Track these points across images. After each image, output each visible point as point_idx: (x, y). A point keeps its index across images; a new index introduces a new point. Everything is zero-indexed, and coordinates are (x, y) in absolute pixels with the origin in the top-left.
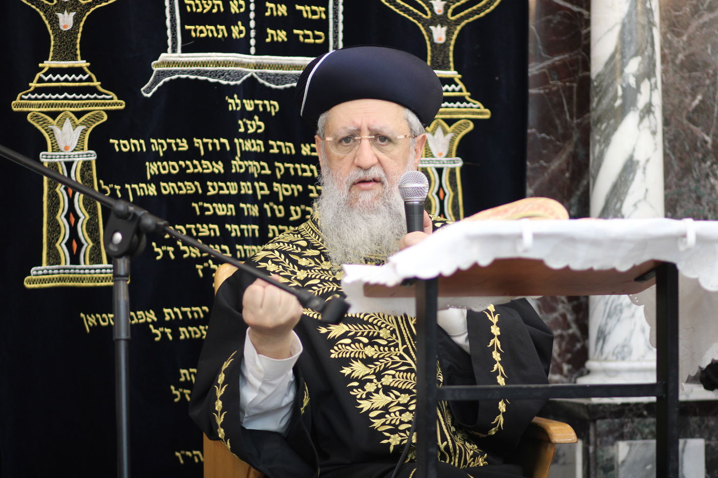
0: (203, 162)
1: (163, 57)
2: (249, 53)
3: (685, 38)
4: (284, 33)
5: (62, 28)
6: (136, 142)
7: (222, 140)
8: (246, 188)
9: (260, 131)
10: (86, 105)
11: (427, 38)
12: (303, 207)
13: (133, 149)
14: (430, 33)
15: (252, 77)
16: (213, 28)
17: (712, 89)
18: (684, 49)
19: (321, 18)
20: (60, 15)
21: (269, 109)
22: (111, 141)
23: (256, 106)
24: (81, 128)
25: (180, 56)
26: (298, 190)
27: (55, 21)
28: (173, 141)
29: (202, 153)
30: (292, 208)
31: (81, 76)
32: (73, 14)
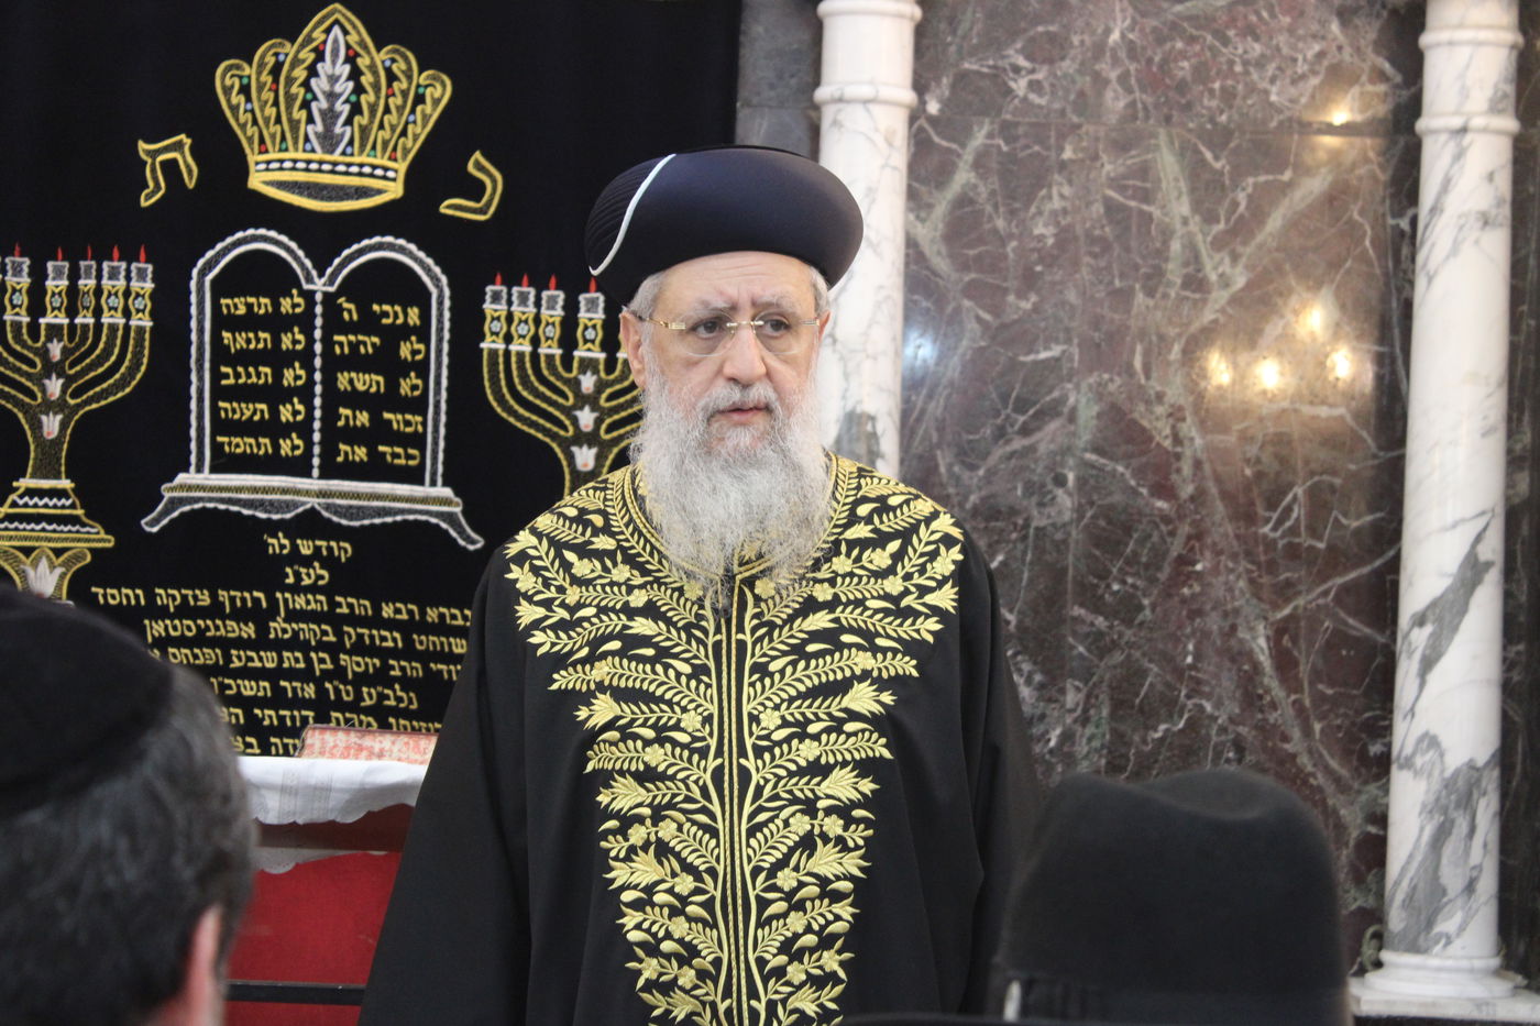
0: (228, 622)
1: (181, 478)
2: (309, 475)
3: (981, 472)
4: (364, 450)
5: (45, 434)
6: (129, 592)
7: (256, 594)
8: (292, 659)
9: (321, 583)
10: (66, 540)
11: (564, 463)
12: (380, 689)
13: (125, 602)
14: (571, 458)
15: (313, 509)
16: (252, 441)
17: (1020, 546)
18: (980, 489)
19: (416, 431)
20: (44, 418)
21: (336, 553)
22: (94, 589)
23: (318, 549)
24: (59, 571)
25: (208, 478)
26: (374, 665)
27: (37, 426)
28: (190, 592)
29: (228, 610)
30: (365, 690)
31: (63, 501)
32: (59, 417)
